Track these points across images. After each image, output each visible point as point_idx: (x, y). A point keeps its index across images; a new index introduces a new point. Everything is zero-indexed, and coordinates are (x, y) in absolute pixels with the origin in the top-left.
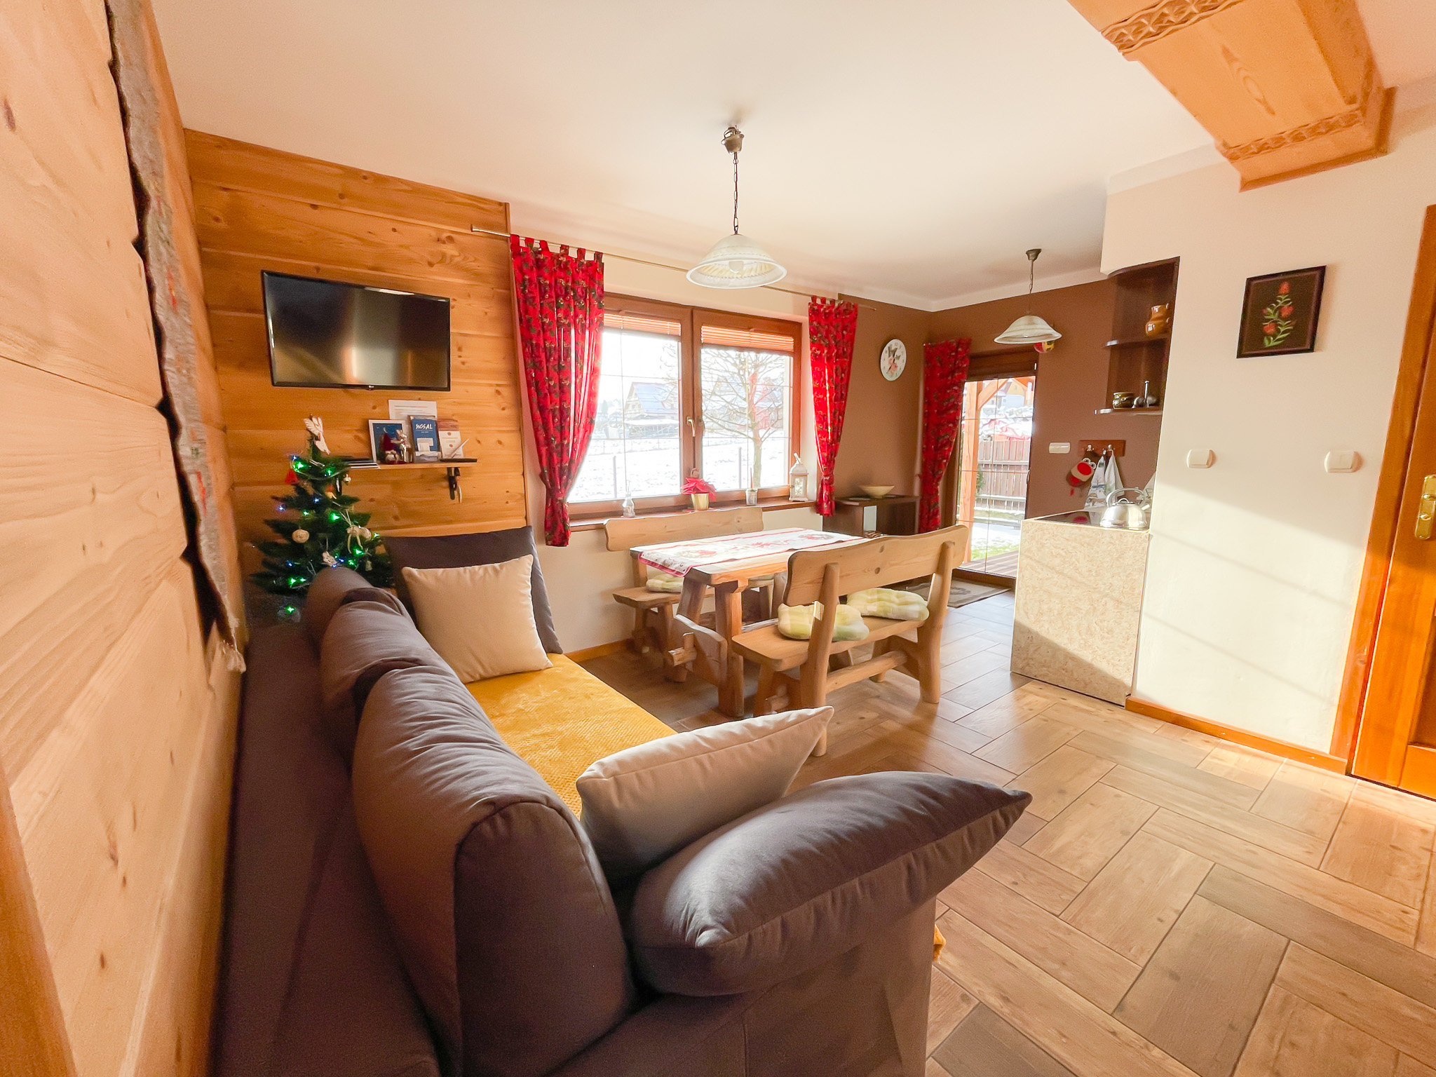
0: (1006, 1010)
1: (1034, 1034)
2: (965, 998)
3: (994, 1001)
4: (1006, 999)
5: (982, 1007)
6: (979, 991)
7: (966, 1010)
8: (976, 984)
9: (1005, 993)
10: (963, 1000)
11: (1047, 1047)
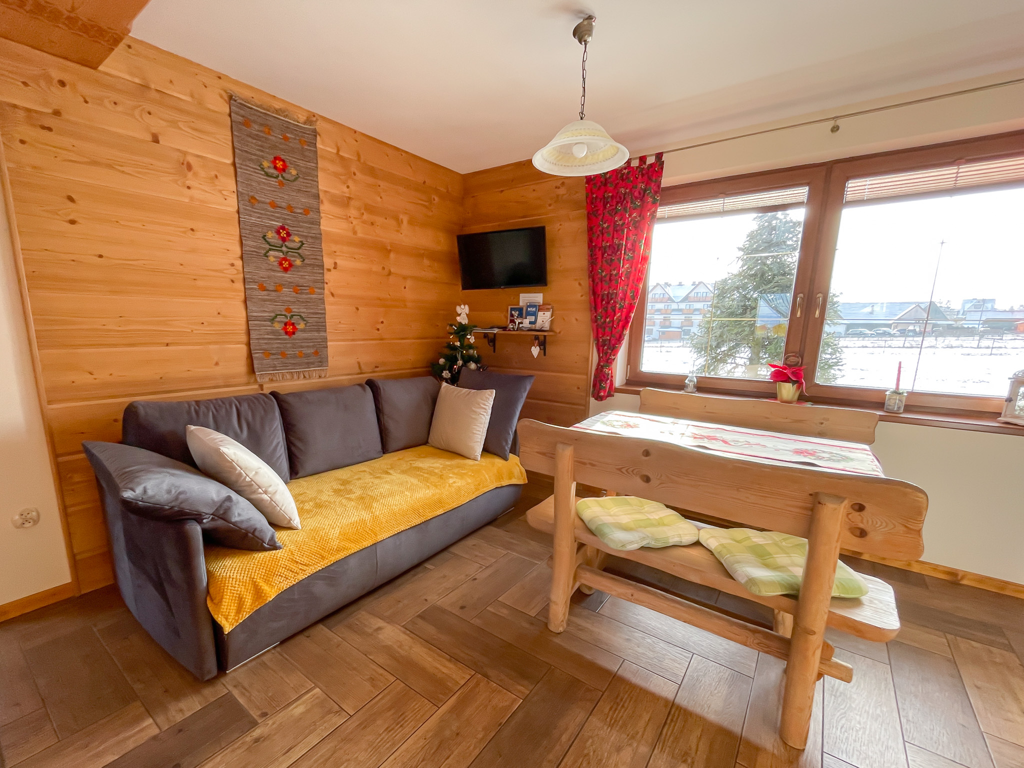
0: (248, 739)
1: (225, 753)
2: (264, 715)
3: (257, 732)
4: (257, 740)
5: (254, 724)
6: (268, 724)
7: (255, 714)
8: (273, 724)
9: (264, 740)
10: (262, 713)
11: (212, 760)
